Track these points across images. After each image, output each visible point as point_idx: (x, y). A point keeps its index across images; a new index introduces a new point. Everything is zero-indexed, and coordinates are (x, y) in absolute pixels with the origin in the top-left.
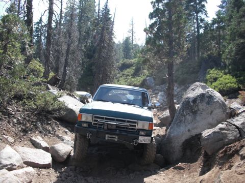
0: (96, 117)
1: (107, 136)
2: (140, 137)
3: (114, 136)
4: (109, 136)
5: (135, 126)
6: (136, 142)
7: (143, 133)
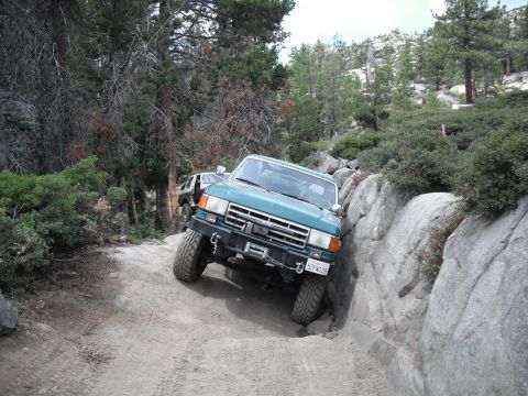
0: (233, 207)
1: (248, 244)
2: (310, 261)
3: (262, 248)
4: (254, 246)
5: (304, 237)
6: (301, 267)
7: (316, 255)
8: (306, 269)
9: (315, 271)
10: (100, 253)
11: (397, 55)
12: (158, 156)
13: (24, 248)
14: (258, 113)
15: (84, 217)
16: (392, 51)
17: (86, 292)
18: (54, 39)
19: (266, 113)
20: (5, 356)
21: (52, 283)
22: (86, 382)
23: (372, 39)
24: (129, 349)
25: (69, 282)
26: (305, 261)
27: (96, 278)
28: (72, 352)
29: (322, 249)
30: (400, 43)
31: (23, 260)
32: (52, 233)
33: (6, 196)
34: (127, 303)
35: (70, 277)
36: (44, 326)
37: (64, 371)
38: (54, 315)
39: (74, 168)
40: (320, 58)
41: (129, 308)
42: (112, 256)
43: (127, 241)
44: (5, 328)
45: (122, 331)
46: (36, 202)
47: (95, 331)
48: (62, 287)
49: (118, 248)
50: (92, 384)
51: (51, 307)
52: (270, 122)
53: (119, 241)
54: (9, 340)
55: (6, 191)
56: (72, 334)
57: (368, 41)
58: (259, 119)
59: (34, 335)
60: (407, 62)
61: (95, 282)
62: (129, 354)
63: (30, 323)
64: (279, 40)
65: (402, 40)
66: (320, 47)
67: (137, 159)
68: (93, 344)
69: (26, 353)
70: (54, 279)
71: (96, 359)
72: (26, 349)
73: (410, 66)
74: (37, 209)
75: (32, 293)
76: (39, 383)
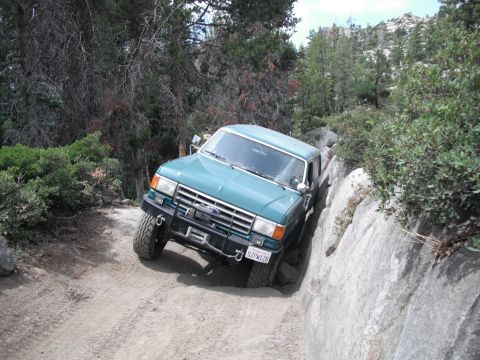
1: (190, 228)
5: (249, 224)
6: (240, 255)
7: (258, 242)
8: (247, 256)
9: (255, 259)
10: (100, 213)
11: (408, 36)
12: (172, 130)
13: (24, 208)
14: (268, 92)
15: (84, 183)
16: (404, 33)
17: (82, 245)
18: (82, 28)
19: (276, 91)
20: (3, 292)
21: (54, 237)
22: (64, 315)
23: (386, 22)
24: (106, 291)
25: (70, 237)
26: (245, 248)
27: (93, 234)
28: (59, 292)
29: (266, 236)
30: (412, 26)
31: (24, 217)
32: (51, 196)
33: (15, 165)
34: (115, 255)
35: (72, 232)
36: (39, 271)
37: (48, 306)
38: (51, 262)
39: (82, 141)
40: (335, 40)
41: (117, 259)
42: (110, 216)
43: (129, 204)
44: (5, 270)
45: (105, 277)
46: (39, 170)
47: (83, 276)
48: (62, 240)
49: (116, 210)
50: (68, 316)
51: (49, 255)
52: (279, 100)
53: (121, 204)
54: (8, 280)
55: (17, 161)
56: (62, 277)
57: (382, 24)
58: (268, 97)
59: (29, 277)
60: (417, 43)
61: (91, 237)
62: (106, 295)
63: (28, 268)
64: (290, 25)
65: (413, 23)
66: (335, 30)
67: (150, 132)
68: (78, 286)
69: (20, 290)
70: (57, 234)
71: (77, 298)
72: (21, 287)
73: (420, 47)
74: (41, 176)
75: (36, 244)
76: (25, 313)
